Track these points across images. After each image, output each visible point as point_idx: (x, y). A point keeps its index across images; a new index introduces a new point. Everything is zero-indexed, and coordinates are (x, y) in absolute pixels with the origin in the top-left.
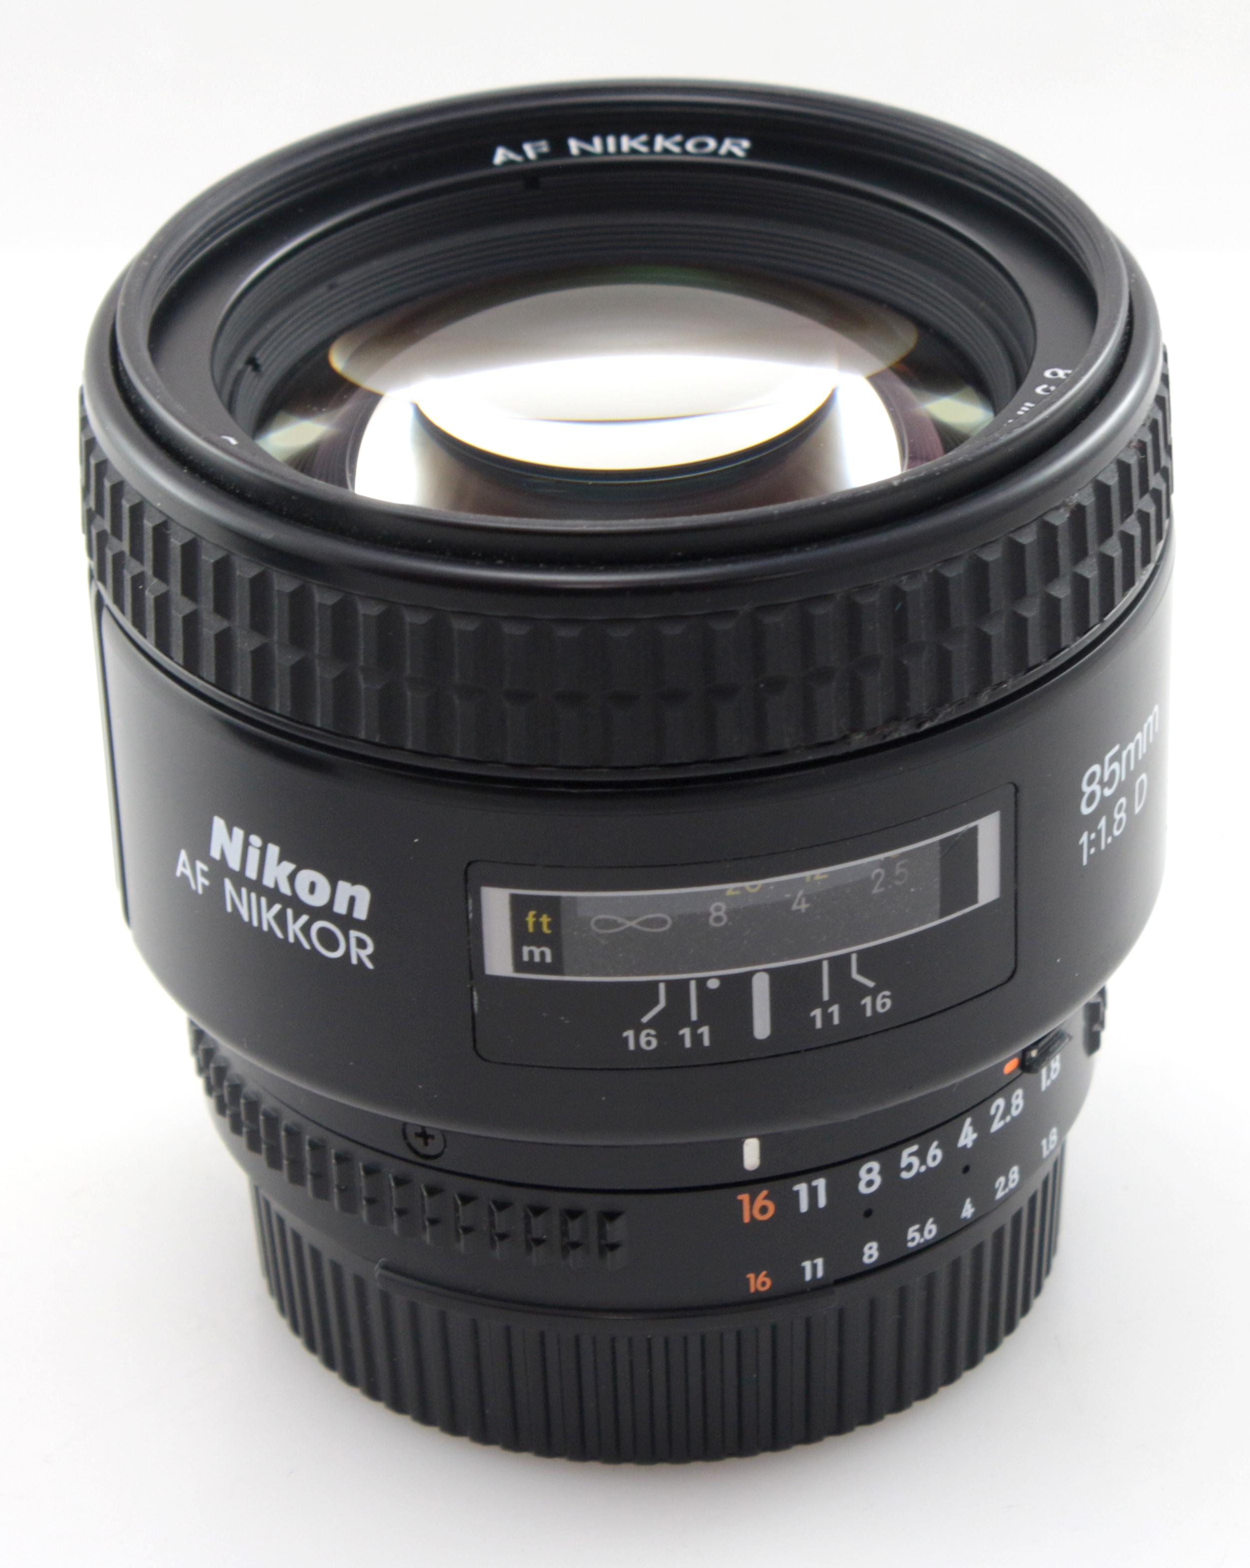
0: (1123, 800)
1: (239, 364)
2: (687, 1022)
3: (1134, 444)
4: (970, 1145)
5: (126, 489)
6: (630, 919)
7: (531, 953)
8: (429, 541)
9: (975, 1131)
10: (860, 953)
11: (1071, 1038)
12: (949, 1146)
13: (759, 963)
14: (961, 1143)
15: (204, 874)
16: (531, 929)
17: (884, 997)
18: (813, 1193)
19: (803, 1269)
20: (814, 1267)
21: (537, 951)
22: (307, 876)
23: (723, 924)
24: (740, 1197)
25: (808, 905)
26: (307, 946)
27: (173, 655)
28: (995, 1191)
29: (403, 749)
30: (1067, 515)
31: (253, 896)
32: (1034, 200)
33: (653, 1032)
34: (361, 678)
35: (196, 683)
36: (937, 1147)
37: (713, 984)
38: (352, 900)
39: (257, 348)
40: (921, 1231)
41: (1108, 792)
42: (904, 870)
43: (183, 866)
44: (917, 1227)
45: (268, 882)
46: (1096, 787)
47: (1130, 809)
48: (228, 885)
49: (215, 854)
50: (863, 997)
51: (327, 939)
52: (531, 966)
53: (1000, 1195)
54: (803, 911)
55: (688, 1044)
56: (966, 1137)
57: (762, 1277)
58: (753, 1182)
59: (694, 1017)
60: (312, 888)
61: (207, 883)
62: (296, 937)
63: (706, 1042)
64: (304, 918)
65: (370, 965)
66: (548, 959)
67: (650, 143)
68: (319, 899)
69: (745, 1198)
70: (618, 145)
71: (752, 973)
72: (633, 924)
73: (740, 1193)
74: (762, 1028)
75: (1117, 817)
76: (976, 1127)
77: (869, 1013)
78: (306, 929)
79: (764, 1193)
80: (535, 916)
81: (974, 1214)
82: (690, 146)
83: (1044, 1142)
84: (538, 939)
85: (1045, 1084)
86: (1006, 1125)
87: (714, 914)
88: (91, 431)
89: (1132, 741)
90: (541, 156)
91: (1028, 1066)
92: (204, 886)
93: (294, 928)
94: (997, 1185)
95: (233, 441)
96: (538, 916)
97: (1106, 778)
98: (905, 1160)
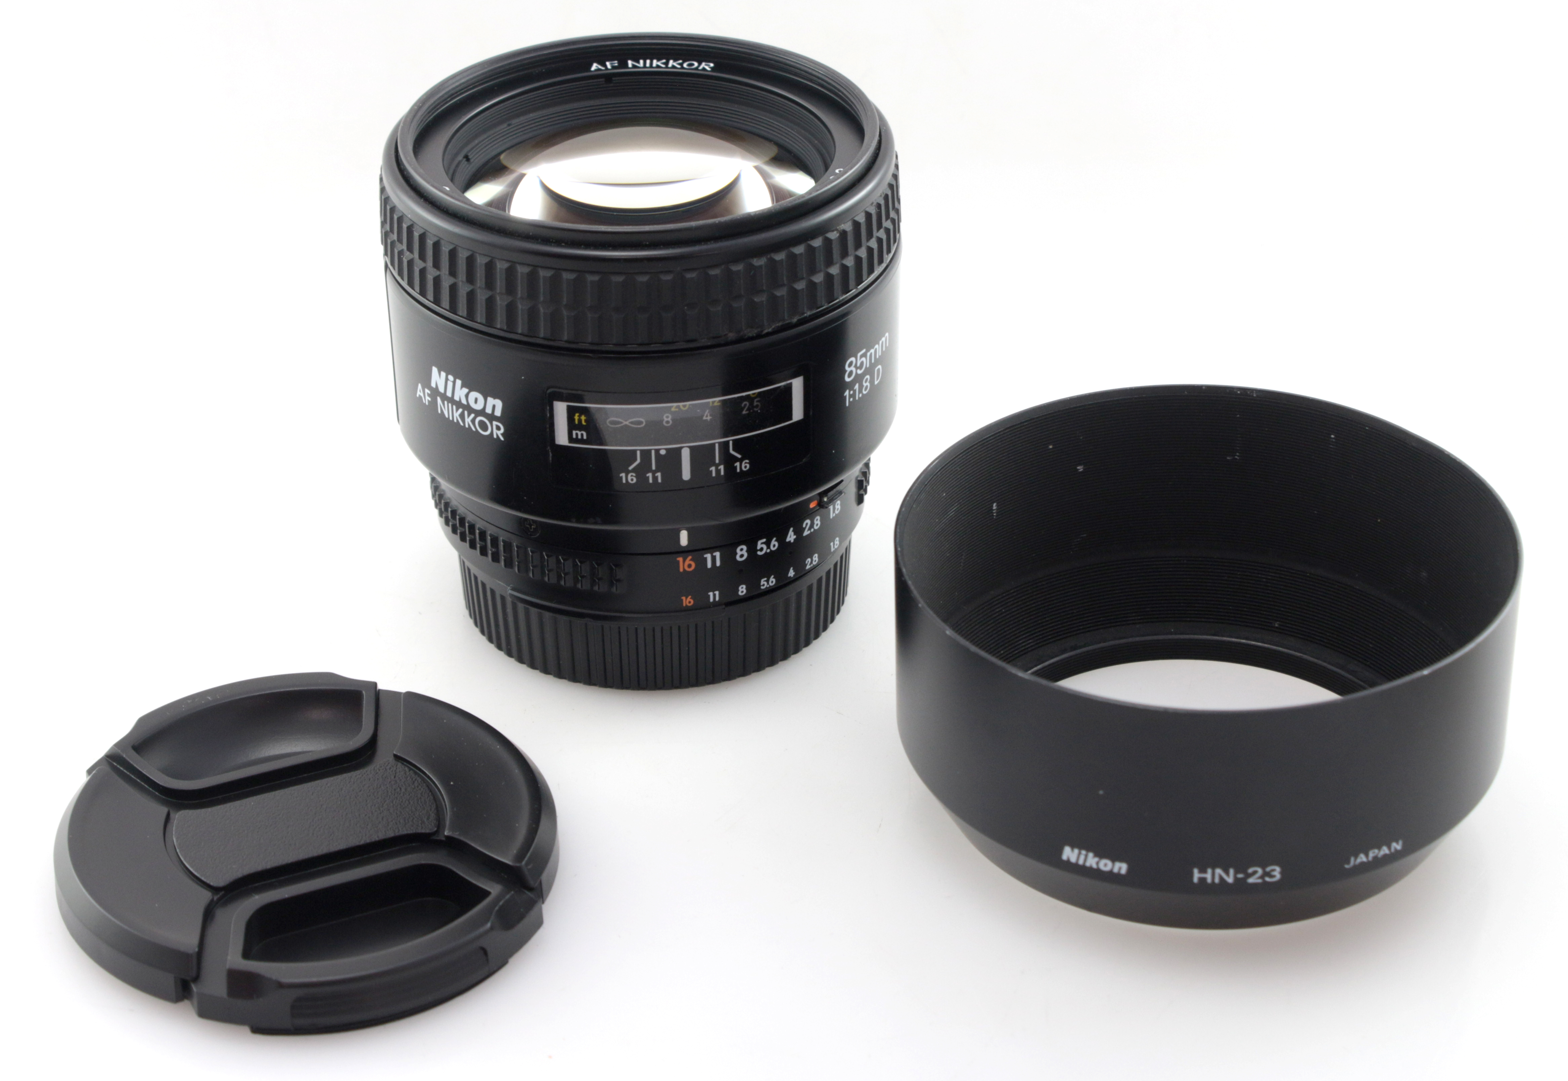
0: (868, 377)
1: (460, 157)
2: (650, 470)
3: (875, 204)
4: (792, 541)
5: (396, 210)
6: (626, 421)
7: (577, 434)
8: (531, 234)
9: (795, 534)
10: (733, 440)
11: (845, 493)
12: (782, 540)
13: (685, 443)
14: (788, 540)
15: (429, 395)
16: (577, 422)
17: (746, 463)
18: (714, 559)
19: (709, 596)
20: (714, 595)
21: (579, 433)
22: (474, 395)
23: (669, 425)
24: (678, 559)
25: (711, 417)
26: (474, 429)
27: (415, 289)
28: (806, 565)
29: (517, 333)
30: (838, 235)
31: (450, 405)
32: (843, 93)
33: (634, 475)
34: (498, 298)
35: (425, 301)
36: (776, 541)
37: (663, 452)
38: (494, 407)
39: (469, 151)
40: (768, 581)
41: (859, 372)
42: (758, 403)
43: (419, 393)
44: (765, 579)
45: (456, 398)
46: (853, 368)
47: (872, 382)
48: (439, 400)
49: (433, 385)
50: (736, 462)
51: (483, 426)
52: (577, 441)
53: (808, 567)
54: (709, 420)
55: (651, 481)
56: (790, 537)
57: (689, 599)
58: (684, 552)
59: (654, 468)
60: (476, 401)
61: (430, 399)
62: (469, 425)
63: (660, 480)
64: (473, 416)
65: (502, 439)
66: (585, 437)
67: (667, 64)
68: (479, 407)
69: (680, 559)
70: (651, 64)
71: (682, 448)
72: (627, 423)
73: (678, 557)
74: (686, 475)
75: (865, 384)
76: (795, 533)
77: (738, 470)
78: (473, 421)
79: (690, 557)
80: (579, 416)
81: (794, 575)
82: (685, 65)
83: (832, 544)
84: (580, 427)
85: (832, 515)
86: (811, 533)
87: (666, 419)
88: (383, 184)
89: (873, 348)
90: (613, 67)
91: (822, 505)
92: (428, 400)
93: (468, 420)
94: (807, 562)
95: (448, 189)
96: (580, 416)
97: (858, 365)
98: (759, 546)
